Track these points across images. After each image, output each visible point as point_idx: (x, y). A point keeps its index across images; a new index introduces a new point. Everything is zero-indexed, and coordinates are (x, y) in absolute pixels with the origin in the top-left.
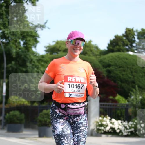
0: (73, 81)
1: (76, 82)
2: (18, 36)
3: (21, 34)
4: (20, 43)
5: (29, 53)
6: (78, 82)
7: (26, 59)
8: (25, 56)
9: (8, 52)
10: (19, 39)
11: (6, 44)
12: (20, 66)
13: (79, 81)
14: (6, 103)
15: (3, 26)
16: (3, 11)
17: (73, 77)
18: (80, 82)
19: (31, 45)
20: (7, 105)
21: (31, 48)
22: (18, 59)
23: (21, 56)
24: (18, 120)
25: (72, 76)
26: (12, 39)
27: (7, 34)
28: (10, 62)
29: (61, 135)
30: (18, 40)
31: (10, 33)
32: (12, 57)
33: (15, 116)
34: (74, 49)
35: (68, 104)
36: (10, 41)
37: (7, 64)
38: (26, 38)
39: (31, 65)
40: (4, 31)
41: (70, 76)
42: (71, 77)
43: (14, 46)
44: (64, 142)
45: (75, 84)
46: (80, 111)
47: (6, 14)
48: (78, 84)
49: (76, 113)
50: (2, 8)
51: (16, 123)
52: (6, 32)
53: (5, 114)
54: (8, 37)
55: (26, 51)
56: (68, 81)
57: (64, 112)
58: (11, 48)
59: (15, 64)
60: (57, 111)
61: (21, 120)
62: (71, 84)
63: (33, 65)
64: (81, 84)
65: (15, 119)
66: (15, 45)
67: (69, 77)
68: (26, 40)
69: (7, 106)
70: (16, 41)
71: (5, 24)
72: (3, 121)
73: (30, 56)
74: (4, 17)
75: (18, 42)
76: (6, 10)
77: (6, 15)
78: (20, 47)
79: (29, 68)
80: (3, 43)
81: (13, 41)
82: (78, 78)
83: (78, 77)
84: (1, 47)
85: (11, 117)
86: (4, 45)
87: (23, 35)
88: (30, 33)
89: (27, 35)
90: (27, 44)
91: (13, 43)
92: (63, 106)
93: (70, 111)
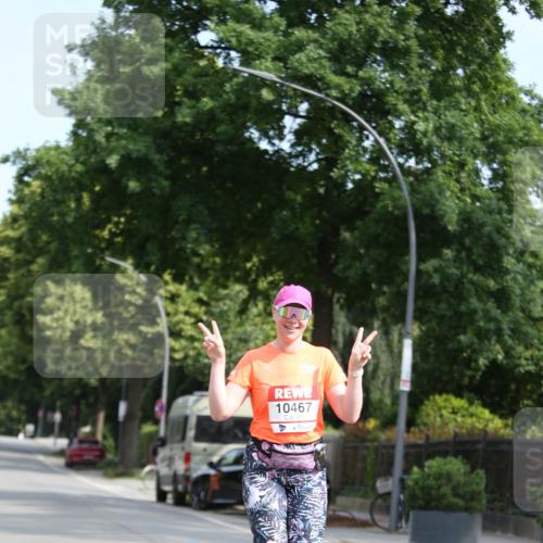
0: (286, 396)
1: (293, 399)
2: (470, 143)
3: (484, 138)
4: (477, 172)
6: (298, 399)
7: (502, 241)
8: (499, 230)
9: (426, 211)
10: (475, 157)
11: (420, 178)
12: (478, 269)
13: (301, 397)
14: (410, 423)
15: (406, 101)
16: (407, 38)
17: (286, 390)
20: (414, 430)
22: (467, 241)
23: (483, 225)
24: (456, 495)
25: (283, 387)
26: (443, 156)
27: (425, 134)
28: (437, 254)
29: (259, 512)
30: (470, 159)
31: (437, 130)
32: (445, 229)
33: (449, 477)
34: (285, 327)
36: (434, 165)
37: (421, 259)
38: (504, 153)
39: (520, 267)
40: (414, 123)
41: (279, 387)
42: (281, 390)
43: (454, 185)
44: (263, 526)
45: (291, 403)
47: (421, 51)
48: (298, 403)
50: (407, 27)
51: (450, 508)
52: (420, 126)
53: (407, 471)
54: (429, 149)
55: (503, 205)
56: (277, 397)
57: (267, 460)
58: (441, 192)
59: (457, 259)
60: (254, 455)
61: (473, 496)
62: (282, 403)
63: (530, 266)
64: (304, 402)
65: (446, 490)
66: (458, 181)
67: (277, 390)
68: (503, 163)
69: (417, 437)
70: (462, 165)
71: (417, 92)
72: (397, 496)
74: (415, 61)
75: (469, 167)
76: (421, 32)
77: (421, 56)
78: (478, 191)
79: (514, 279)
80: (407, 172)
81: (448, 166)
82: (297, 389)
83: (298, 386)
84: (400, 188)
85: (432, 482)
86: (411, 179)
87: (491, 140)
88: (520, 134)
89: (510, 141)
90: (508, 180)
91: (449, 174)
92: (265, 447)
93: (277, 459)
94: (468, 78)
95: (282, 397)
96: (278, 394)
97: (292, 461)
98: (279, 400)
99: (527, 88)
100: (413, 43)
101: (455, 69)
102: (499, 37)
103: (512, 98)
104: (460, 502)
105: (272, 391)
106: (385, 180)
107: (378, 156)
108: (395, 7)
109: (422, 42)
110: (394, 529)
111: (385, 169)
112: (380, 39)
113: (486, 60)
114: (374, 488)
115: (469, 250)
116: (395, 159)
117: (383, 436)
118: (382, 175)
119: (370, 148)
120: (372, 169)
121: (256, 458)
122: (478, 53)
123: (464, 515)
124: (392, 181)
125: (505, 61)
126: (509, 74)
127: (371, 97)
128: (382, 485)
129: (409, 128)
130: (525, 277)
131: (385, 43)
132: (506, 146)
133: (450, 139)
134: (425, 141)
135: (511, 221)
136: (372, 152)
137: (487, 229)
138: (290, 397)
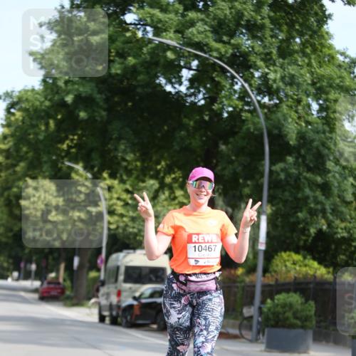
0: (200, 241)
1: (205, 242)
2: (304, 87)
3: (314, 84)
4: (309, 106)
5: (334, 135)
6: (208, 242)
7: (326, 151)
8: (324, 144)
9: (276, 132)
10: (308, 96)
11: (271, 110)
12: (309, 170)
13: (210, 241)
14: (265, 271)
15: (262, 60)
16: (263, 18)
17: (200, 236)
18: (212, 242)
20: (268, 275)
22: (303, 152)
23: (313, 141)
24: (296, 318)
25: (198, 234)
26: (287, 96)
27: (275, 81)
28: (283, 160)
30: (304, 98)
31: (283, 78)
33: (291, 306)
35: (190, 275)
36: (281, 101)
37: (272, 163)
38: (327, 93)
39: (338, 168)
40: (267, 74)
41: (195, 234)
42: (197, 236)
43: (294, 115)
44: (179, 337)
45: (203, 245)
46: (207, 285)
47: (272, 26)
48: (208, 245)
50: (263, 11)
51: (292, 326)
52: (272, 76)
53: (263, 302)
54: (278, 90)
55: (327, 129)
56: (193, 241)
58: (285, 119)
59: (296, 164)
60: (174, 285)
61: (307, 319)
62: (197, 245)
63: (344, 168)
64: (212, 244)
65: (289, 314)
66: (296, 112)
67: (194, 236)
68: (326, 100)
70: (299, 101)
71: (270, 54)
72: (257, 318)
73: (335, 144)
74: (268, 33)
75: (304, 102)
76: (272, 14)
77: (272, 30)
78: (310, 119)
79: (334, 176)
80: (263, 106)
81: (290, 102)
82: (208, 236)
83: (208, 234)
84: (258, 117)
85: (279, 309)
86: (266, 111)
87: (318, 85)
88: (338, 81)
89: (331, 86)
90: (330, 111)
91: (291, 107)
92: (182, 279)
93: (191, 286)
94: (303, 44)
95: (197, 241)
96: (194, 239)
98: (195, 243)
99: (342, 51)
100: (267, 22)
101: (294, 38)
102: (323, 17)
103: (332, 58)
104: (299, 323)
105: (190, 236)
106: (249, 111)
107: (243, 95)
109: (273, 21)
110: (255, 340)
111: (248, 104)
112: (245, 18)
113: (315, 32)
114: (241, 313)
115: (304, 157)
116: (255, 97)
117: (247, 279)
118: (246, 108)
119: (239, 91)
120: (240, 104)
121: (175, 288)
122: (309, 28)
123: (301, 331)
124: (253, 112)
125: (327, 33)
126: (330, 41)
127: (239, 57)
128: (247, 312)
129: (264, 77)
130: (341, 174)
131: (248, 21)
132: (328, 89)
133: (291, 84)
134: (275, 86)
135: (331, 138)
136: (240, 93)
137: (315, 144)
138: (203, 241)
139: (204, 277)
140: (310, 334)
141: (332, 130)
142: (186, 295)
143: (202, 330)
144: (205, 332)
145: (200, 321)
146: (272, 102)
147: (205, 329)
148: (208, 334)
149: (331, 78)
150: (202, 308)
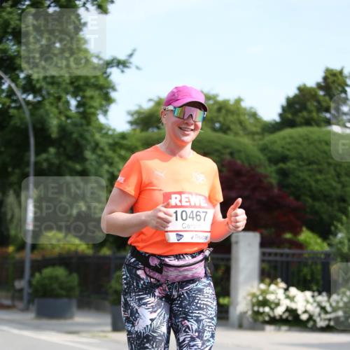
0: (184, 204)
1: (190, 207)
2: (64, 86)
3: (72, 83)
4: (68, 103)
5: (90, 128)
6: (195, 207)
7: (84, 142)
8: (82, 136)
9: (39, 126)
10: (67, 93)
11: (35, 106)
12: (69, 158)
13: (197, 204)
17: (183, 196)
19: (96, 109)
20: (36, 252)
21: (95, 114)
22: (64, 143)
23: (71, 133)
24: (62, 288)
25: (180, 193)
26: (49, 94)
27: (38, 81)
28: (45, 151)
29: (147, 337)
30: (63, 95)
31: (45, 79)
32: (49, 136)
33: (56, 278)
34: (180, 128)
36: (44, 98)
37: (37, 153)
38: (84, 91)
40: (31, 75)
41: (176, 193)
42: (178, 196)
43: (55, 110)
46: (194, 271)
48: (195, 210)
49: (185, 277)
51: (58, 296)
52: (35, 76)
53: (32, 275)
54: (41, 89)
55: (84, 122)
56: (173, 204)
57: (157, 275)
58: (47, 115)
59: (58, 154)
61: (71, 289)
63: (100, 156)
64: (201, 210)
65: (55, 286)
66: (57, 107)
67: (173, 196)
68: (83, 97)
69: (37, 256)
70: (59, 99)
72: (27, 291)
73: (93, 136)
75: (63, 100)
78: (69, 114)
79: (91, 164)
80: (28, 103)
81: (51, 99)
82: (194, 197)
84: (24, 113)
85: (47, 282)
86: (30, 107)
87: (76, 84)
88: (93, 80)
89: (87, 84)
90: (87, 107)
91: (52, 104)
92: (154, 262)
93: (170, 273)
95: (179, 204)
96: (174, 200)
97: (186, 273)
98: (176, 206)
104: (63, 293)
105: (167, 196)
106: (15, 108)
107: (11, 93)
108: (19, 9)
110: (26, 309)
111: (15, 101)
112: (12, 27)
114: (13, 286)
115: (65, 148)
116: (21, 96)
117: (18, 256)
118: (13, 105)
119: (6, 90)
120: (7, 101)
121: (143, 276)
123: (65, 300)
124: (20, 108)
127: (6, 60)
128: (19, 284)
129: (28, 78)
130: (97, 162)
131: (14, 29)
132: (84, 87)
133: (52, 83)
134: (38, 86)
135: (87, 131)
136: (8, 92)
137: (75, 136)
138: (188, 204)
139: (189, 260)
140: (74, 303)
141: (89, 123)
142: (161, 285)
143: (193, 339)
144: (199, 342)
145: (188, 324)
146: (35, 100)
147: (198, 337)
148: (203, 344)
149: (87, 78)
150: (189, 304)
